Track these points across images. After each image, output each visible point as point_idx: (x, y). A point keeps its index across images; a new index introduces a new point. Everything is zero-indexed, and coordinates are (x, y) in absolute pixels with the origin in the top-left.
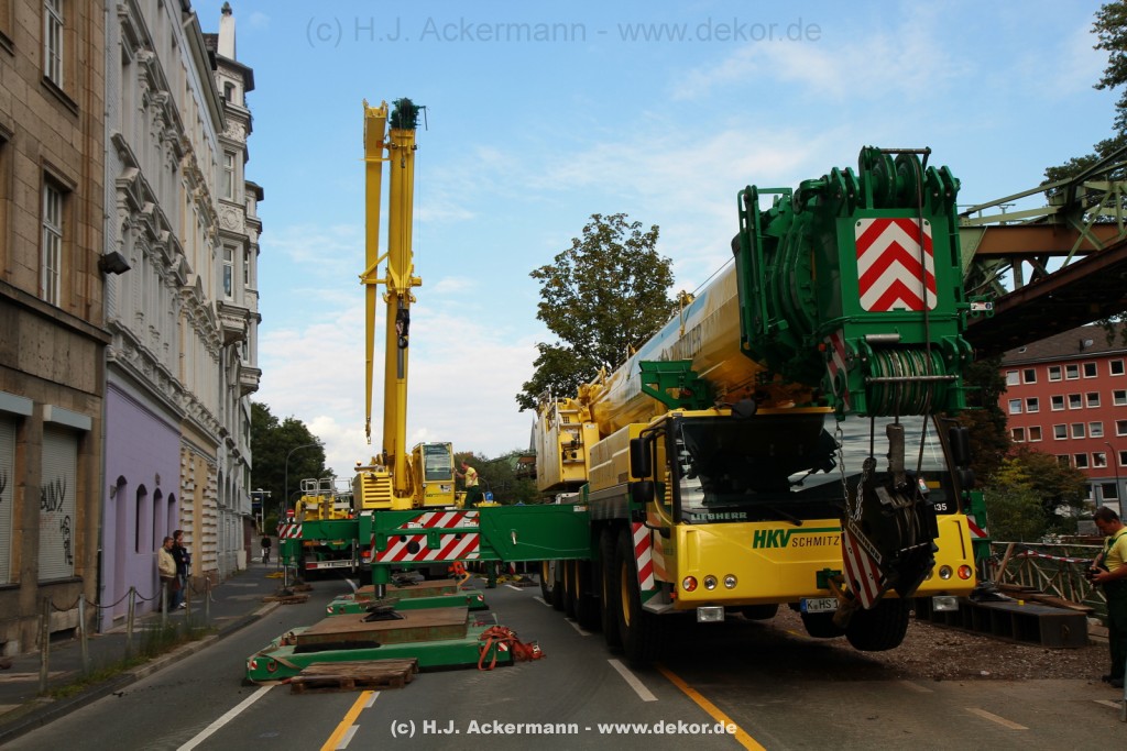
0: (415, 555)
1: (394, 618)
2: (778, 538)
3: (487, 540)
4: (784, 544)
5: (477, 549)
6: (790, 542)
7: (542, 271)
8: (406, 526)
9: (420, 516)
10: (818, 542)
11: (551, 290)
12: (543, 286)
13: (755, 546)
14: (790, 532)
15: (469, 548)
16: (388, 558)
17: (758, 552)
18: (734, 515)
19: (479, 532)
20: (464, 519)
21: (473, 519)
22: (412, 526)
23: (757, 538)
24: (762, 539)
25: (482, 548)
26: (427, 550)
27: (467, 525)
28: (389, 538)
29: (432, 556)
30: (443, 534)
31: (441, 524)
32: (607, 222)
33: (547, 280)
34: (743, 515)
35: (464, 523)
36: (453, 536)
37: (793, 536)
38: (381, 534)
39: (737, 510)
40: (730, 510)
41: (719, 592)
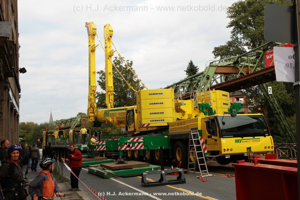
0: (129, 148)
1: (125, 163)
2: (239, 141)
3: (146, 144)
4: (241, 142)
5: (143, 146)
6: (242, 142)
7: (100, 72)
8: (127, 141)
9: (130, 139)
10: (246, 142)
11: (102, 77)
12: (100, 76)
13: (235, 143)
14: (242, 139)
15: (141, 146)
16: (123, 149)
17: (236, 144)
18: (231, 136)
19: (144, 142)
20: (140, 139)
21: (142, 139)
22: (128, 141)
23: (236, 141)
24: (237, 141)
25: (144, 146)
26: (132, 147)
27: (141, 141)
28: (123, 144)
29: (133, 148)
30: (135, 143)
31: (135, 140)
32: (119, 59)
33: (101, 74)
34: (232, 136)
35: (141, 140)
36: (138, 143)
37: (242, 140)
38: (122, 143)
39: (231, 135)
40: (230, 135)
41: (229, 152)
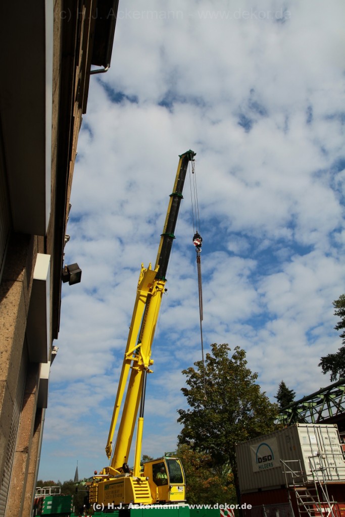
7: (188, 370)
11: (192, 380)
12: (188, 378)
32: (220, 348)
33: (190, 375)
